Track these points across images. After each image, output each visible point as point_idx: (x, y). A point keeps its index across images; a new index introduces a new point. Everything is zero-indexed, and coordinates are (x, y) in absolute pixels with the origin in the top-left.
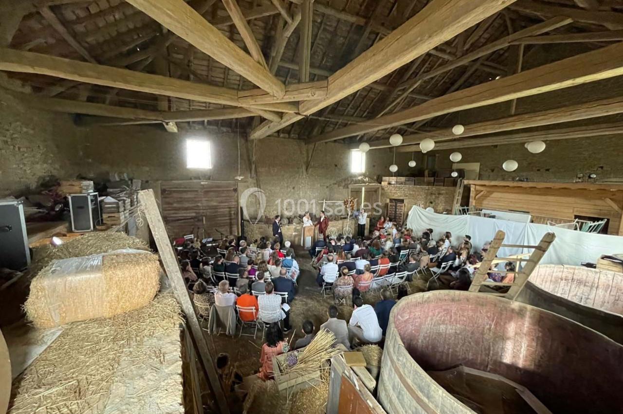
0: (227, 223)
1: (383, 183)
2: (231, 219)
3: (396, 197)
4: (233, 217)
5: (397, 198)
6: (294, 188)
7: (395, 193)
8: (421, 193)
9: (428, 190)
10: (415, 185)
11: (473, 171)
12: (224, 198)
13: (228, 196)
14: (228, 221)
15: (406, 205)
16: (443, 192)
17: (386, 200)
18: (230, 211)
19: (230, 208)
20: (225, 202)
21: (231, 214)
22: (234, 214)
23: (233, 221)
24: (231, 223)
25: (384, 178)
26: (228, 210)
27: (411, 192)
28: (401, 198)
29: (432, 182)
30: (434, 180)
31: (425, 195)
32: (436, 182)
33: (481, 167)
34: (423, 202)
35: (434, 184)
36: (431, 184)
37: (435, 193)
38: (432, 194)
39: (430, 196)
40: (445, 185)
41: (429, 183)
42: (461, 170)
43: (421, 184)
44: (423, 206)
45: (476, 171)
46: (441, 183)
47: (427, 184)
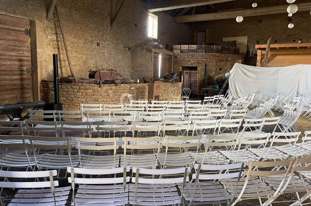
0: (15, 85)
1: (175, 51)
2: (22, 79)
3: (189, 64)
4: (25, 76)
5: (191, 66)
6: (98, 44)
7: (188, 61)
8: (213, 60)
9: (219, 57)
10: (205, 52)
11: (242, 43)
12: (12, 43)
13: (17, 41)
14: (18, 82)
15: (200, 72)
16: (229, 59)
17: (179, 69)
18: (21, 66)
19: (21, 60)
20: (13, 50)
21: (22, 71)
22: (28, 71)
23: (25, 82)
24: (22, 85)
25: (175, 46)
26: (17, 63)
27: (204, 60)
28: (194, 65)
29: (220, 50)
30: (222, 48)
31: (216, 62)
32: (223, 49)
33: (248, 40)
34: (214, 69)
35: (221, 51)
36: (219, 52)
37: (224, 60)
38: (221, 61)
39: (220, 62)
40: (229, 53)
41: (217, 51)
42: (235, 42)
43: (211, 52)
44: (214, 72)
45: (244, 44)
46: (227, 51)
47: (216, 52)
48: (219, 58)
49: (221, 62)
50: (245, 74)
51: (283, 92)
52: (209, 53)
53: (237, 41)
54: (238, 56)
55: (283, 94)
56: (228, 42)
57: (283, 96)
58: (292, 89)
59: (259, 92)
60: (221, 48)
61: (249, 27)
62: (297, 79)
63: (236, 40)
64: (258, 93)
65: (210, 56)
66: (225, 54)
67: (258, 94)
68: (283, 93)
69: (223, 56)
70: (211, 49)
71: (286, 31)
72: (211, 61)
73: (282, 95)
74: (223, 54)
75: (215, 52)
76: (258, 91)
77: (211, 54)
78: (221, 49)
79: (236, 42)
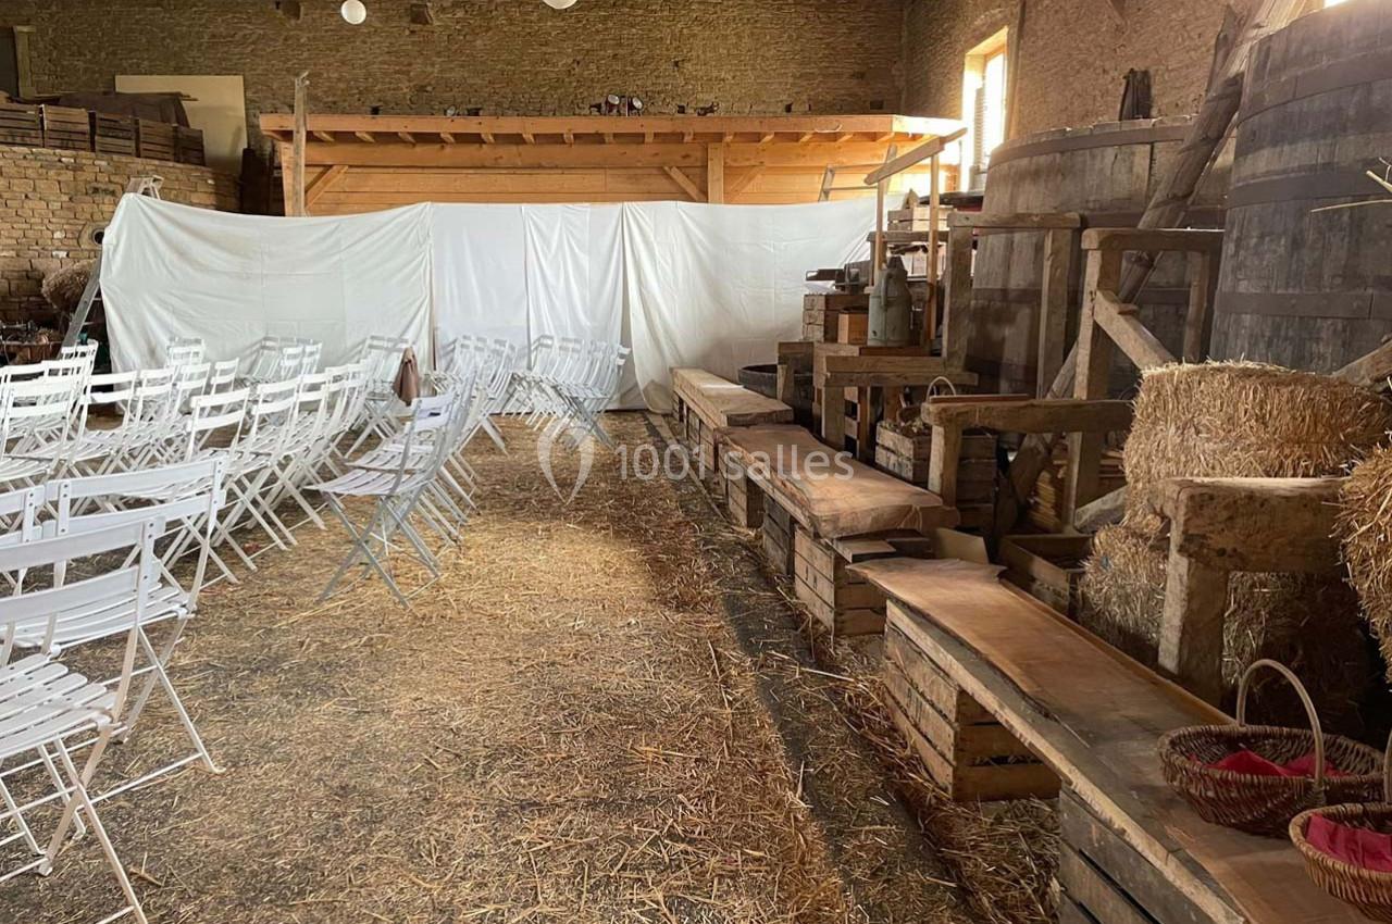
11: (219, 110)
29: (83, 133)
30: (93, 125)
31: (66, 198)
32: (98, 131)
33: (249, 94)
34: (58, 235)
35: (93, 143)
36: (77, 144)
37: (111, 187)
38: (96, 190)
39: (88, 198)
40: (143, 153)
41: (66, 139)
42: (176, 99)
43: (28, 140)
44: (63, 254)
45: (231, 113)
46: (127, 143)
47: (58, 143)
48: (82, 176)
49: (98, 198)
50: (182, 254)
51: (373, 334)
52: (14, 144)
53: (188, 98)
54: (195, 172)
55: (375, 343)
56: (138, 99)
57: (374, 351)
58: (409, 318)
59: (268, 344)
60: (87, 120)
61: (241, 34)
62: (422, 270)
63: (183, 92)
64: (264, 347)
65: (25, 163)
66: (115, 157)
67: (266, 352)
68: (373, 338)
69: (104, 163)
70: (27, 124)
71: (410, 64)
72: (34, 190)
73: (371, 347)
74: (106, 156)
75: (53, 142)
76: (262, 335)
77: (25, 150)
78: (87, 128)
79: (185, 104)
